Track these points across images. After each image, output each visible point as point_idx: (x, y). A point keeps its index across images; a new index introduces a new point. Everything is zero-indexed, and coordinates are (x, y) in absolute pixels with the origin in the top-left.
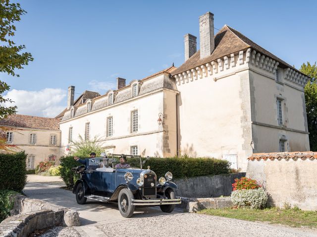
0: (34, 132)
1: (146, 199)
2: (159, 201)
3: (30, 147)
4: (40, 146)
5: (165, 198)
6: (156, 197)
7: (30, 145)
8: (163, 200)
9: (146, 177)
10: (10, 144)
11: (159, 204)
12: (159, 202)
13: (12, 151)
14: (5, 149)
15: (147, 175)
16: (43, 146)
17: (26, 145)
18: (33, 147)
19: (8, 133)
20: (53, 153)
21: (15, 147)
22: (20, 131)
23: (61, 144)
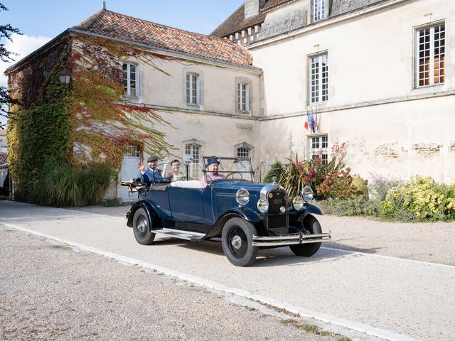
0: (195, 68)
1: (275, 235)
2: (298, 237)
3: (188, 116)
4: (213, 113)
5: (305, 233)
6: (287, 230)
7: (187, 111)
8: (304, 236)
9: (271, 196)
10: (133, 103)
11: (298, 243)
12: (298, 240)
13: (142, 128)
14: (123, 121)
15: (273, 192)
16: (221, 114)
17: (177, 110)
18: (194, 117)
19: (125, 67)
20: (245, 138)
21: (148, 116)
22: (157, 61)
23: (262, 110)
